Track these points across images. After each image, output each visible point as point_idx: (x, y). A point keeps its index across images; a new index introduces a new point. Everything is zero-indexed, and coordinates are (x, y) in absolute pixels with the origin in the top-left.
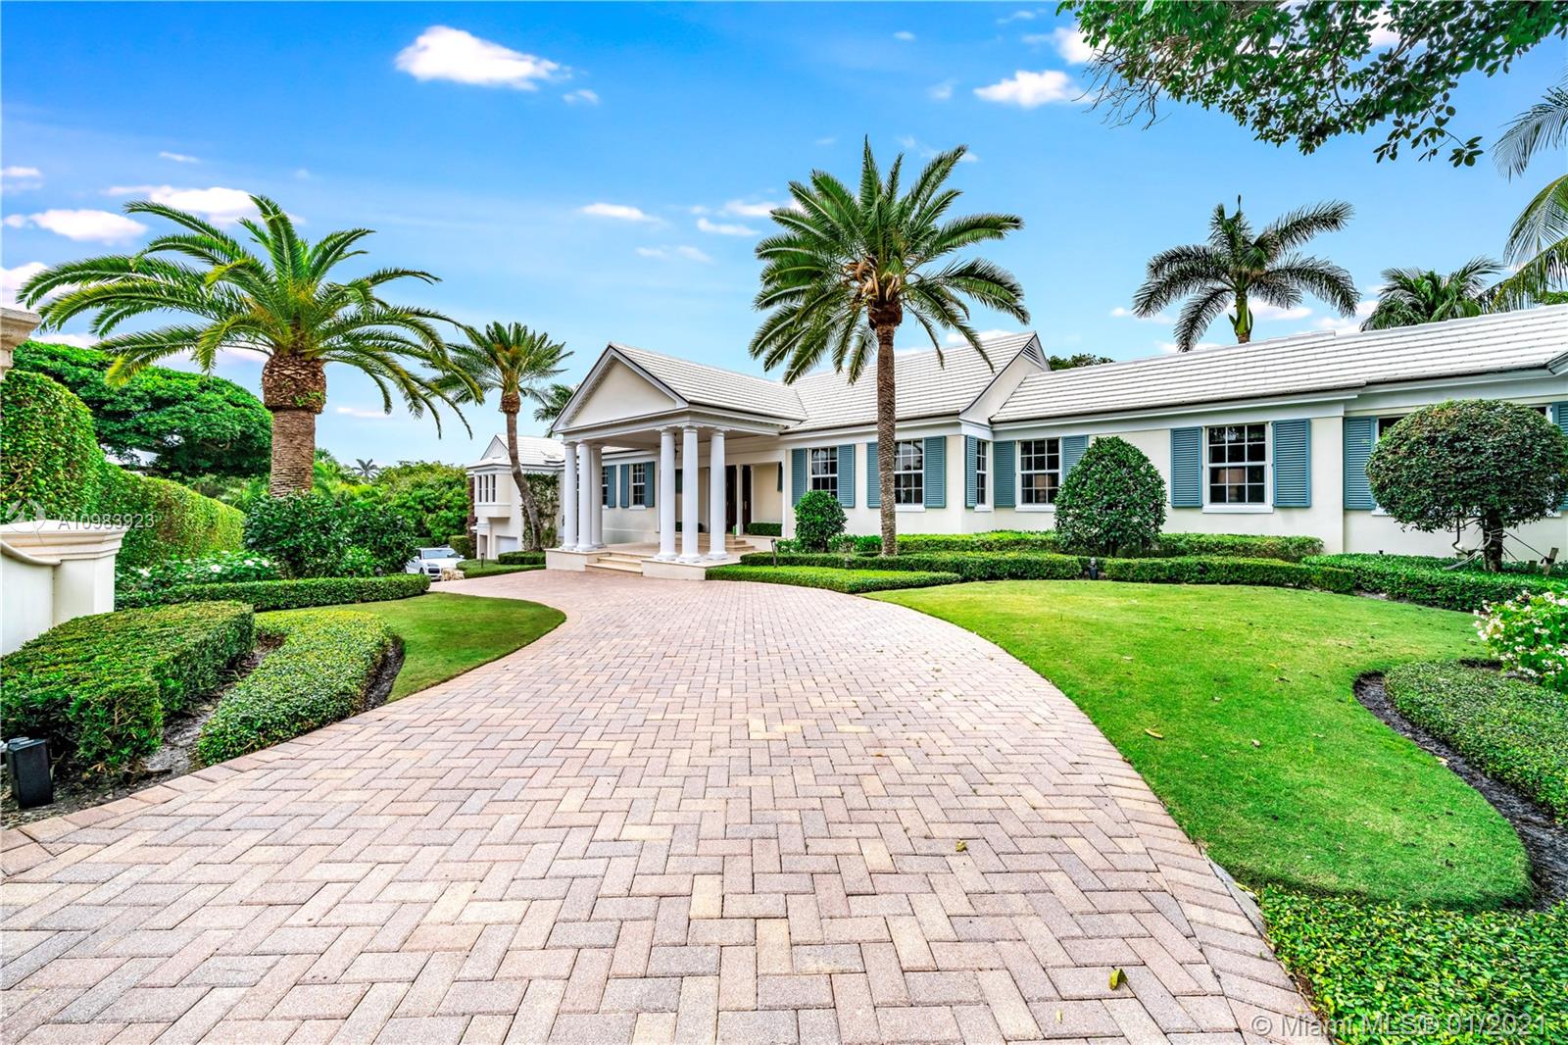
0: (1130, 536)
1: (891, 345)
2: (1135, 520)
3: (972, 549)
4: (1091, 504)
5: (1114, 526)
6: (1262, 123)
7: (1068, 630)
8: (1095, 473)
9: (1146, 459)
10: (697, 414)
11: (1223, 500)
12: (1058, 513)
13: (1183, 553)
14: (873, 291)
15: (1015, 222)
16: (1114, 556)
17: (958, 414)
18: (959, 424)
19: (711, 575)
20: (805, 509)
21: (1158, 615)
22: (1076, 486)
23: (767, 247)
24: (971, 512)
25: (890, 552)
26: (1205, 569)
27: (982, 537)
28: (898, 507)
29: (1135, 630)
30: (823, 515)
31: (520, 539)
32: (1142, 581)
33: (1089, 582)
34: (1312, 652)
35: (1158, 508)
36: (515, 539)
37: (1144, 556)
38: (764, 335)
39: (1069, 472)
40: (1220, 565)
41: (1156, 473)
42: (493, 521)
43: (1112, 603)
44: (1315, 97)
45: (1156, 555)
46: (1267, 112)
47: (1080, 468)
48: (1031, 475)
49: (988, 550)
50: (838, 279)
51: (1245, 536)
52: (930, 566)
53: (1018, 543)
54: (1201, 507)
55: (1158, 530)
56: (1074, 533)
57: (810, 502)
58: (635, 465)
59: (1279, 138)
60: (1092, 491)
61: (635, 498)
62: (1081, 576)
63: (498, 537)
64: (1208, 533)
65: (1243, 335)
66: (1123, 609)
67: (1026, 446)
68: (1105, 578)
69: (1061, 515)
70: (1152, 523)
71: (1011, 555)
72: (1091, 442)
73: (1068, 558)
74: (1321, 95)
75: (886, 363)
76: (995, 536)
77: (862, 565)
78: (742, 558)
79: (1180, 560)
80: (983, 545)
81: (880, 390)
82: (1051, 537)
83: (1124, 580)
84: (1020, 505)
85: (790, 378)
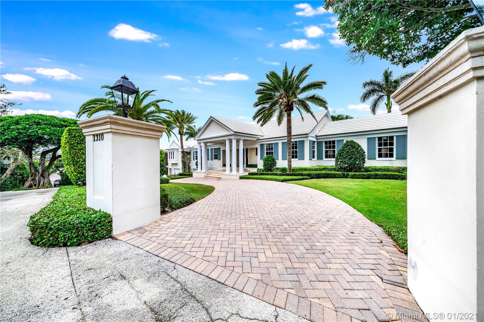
0: (356, 167)
1: (291, 116)
2: (357, 162)
3: (312, 171)
4: (345, 158)
5: (352, 164)
6: (392, 60)
7: (341, 189)
8: (346, 150)
9: (360, 146)
10: (236, 135)
11: (382, 157)
12: (336, 161)
13: (370, 171)
14: (286, 102)
15: (325, 83)
16: (351, 172)
17: (307, 134)
18: (308, 137)
19: (241, 178)
20: (266, 161)
21: (363, 186)
22: (341, 153)
23: (258, 91)
24: (311, 161)
25: (290, 171)
26: (376, 175)
27: (315, 167)
28: (292, 160)
29: (358, 189)
30: (271, 162)
31: (181, 169)
32: (359, 178)
33: (345, 179)
34: (403, 194)
35: (364, 159)
36: (180, 169)
37: (359, 172)
38: (256, 114)
39: (339, 150)
40: (381, 174)
41: (363, 150)
42: (173, 164)
43: (352, 183)
44: (406, 53)
45: (363, 172)
46: (394, 57)
47: (342, 149)
48: (327, 150)
49: (316, 171)
50: (276, 99)
51: (388, 167)
52: (302, 175)
53: (325, 169)
54: (375, 159)
55: (363, 165)
56: (340, 166)
57: (267, 158)
58: (215, 149)
59: (397, 64)
60: (345, 155)
61: (215, 158)
62: (343, 177)
63: (174, 169)
64: (377, 166)
65: (389, 108)
66: (354, 185)
67: (326, 143)
68: (349, 178)
69: (337, 161)
70: (362, 163)
71: (323, 172)
72: (345, 142)
73: (339, 173)
74: (408, 52)
75: (289, 121)
76: (318, 167)
77: (283, 175)
78: (249, 173)
79: (369, 173)
80: (315, 169)
81: (288, 128)
82: (334, 167)
83: (354, 178)
84: (324, 159)
85: (262, 125)
